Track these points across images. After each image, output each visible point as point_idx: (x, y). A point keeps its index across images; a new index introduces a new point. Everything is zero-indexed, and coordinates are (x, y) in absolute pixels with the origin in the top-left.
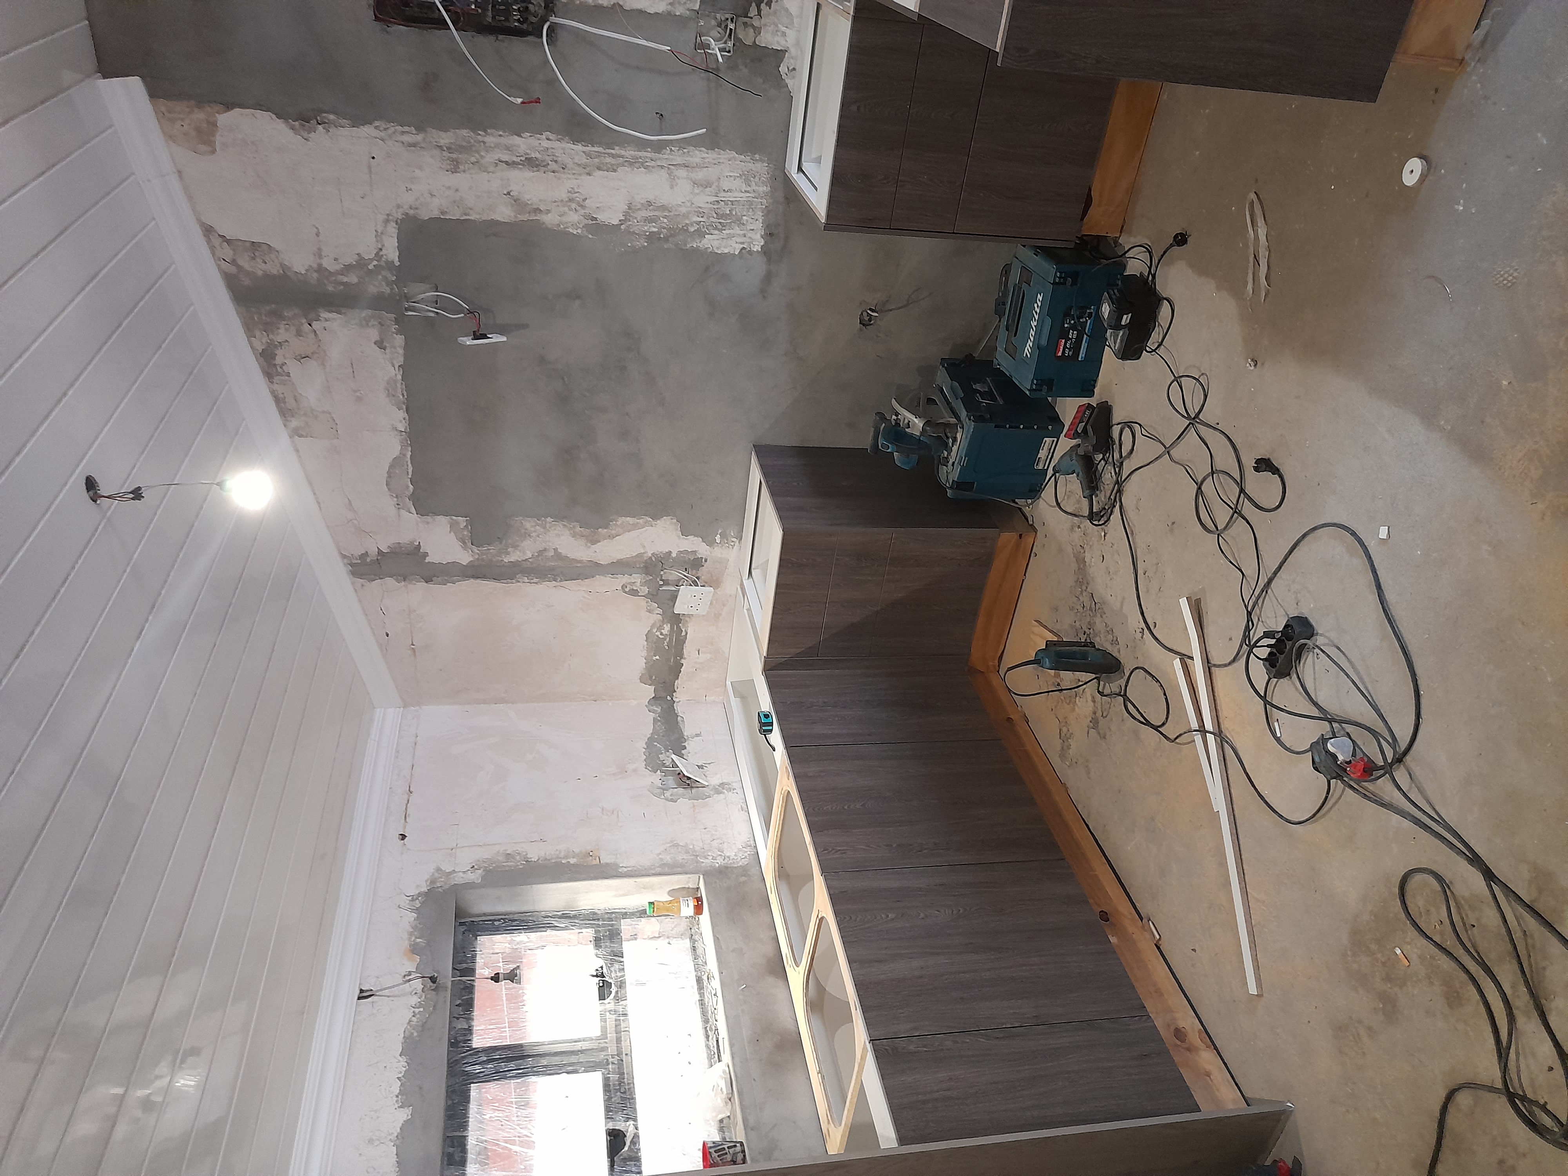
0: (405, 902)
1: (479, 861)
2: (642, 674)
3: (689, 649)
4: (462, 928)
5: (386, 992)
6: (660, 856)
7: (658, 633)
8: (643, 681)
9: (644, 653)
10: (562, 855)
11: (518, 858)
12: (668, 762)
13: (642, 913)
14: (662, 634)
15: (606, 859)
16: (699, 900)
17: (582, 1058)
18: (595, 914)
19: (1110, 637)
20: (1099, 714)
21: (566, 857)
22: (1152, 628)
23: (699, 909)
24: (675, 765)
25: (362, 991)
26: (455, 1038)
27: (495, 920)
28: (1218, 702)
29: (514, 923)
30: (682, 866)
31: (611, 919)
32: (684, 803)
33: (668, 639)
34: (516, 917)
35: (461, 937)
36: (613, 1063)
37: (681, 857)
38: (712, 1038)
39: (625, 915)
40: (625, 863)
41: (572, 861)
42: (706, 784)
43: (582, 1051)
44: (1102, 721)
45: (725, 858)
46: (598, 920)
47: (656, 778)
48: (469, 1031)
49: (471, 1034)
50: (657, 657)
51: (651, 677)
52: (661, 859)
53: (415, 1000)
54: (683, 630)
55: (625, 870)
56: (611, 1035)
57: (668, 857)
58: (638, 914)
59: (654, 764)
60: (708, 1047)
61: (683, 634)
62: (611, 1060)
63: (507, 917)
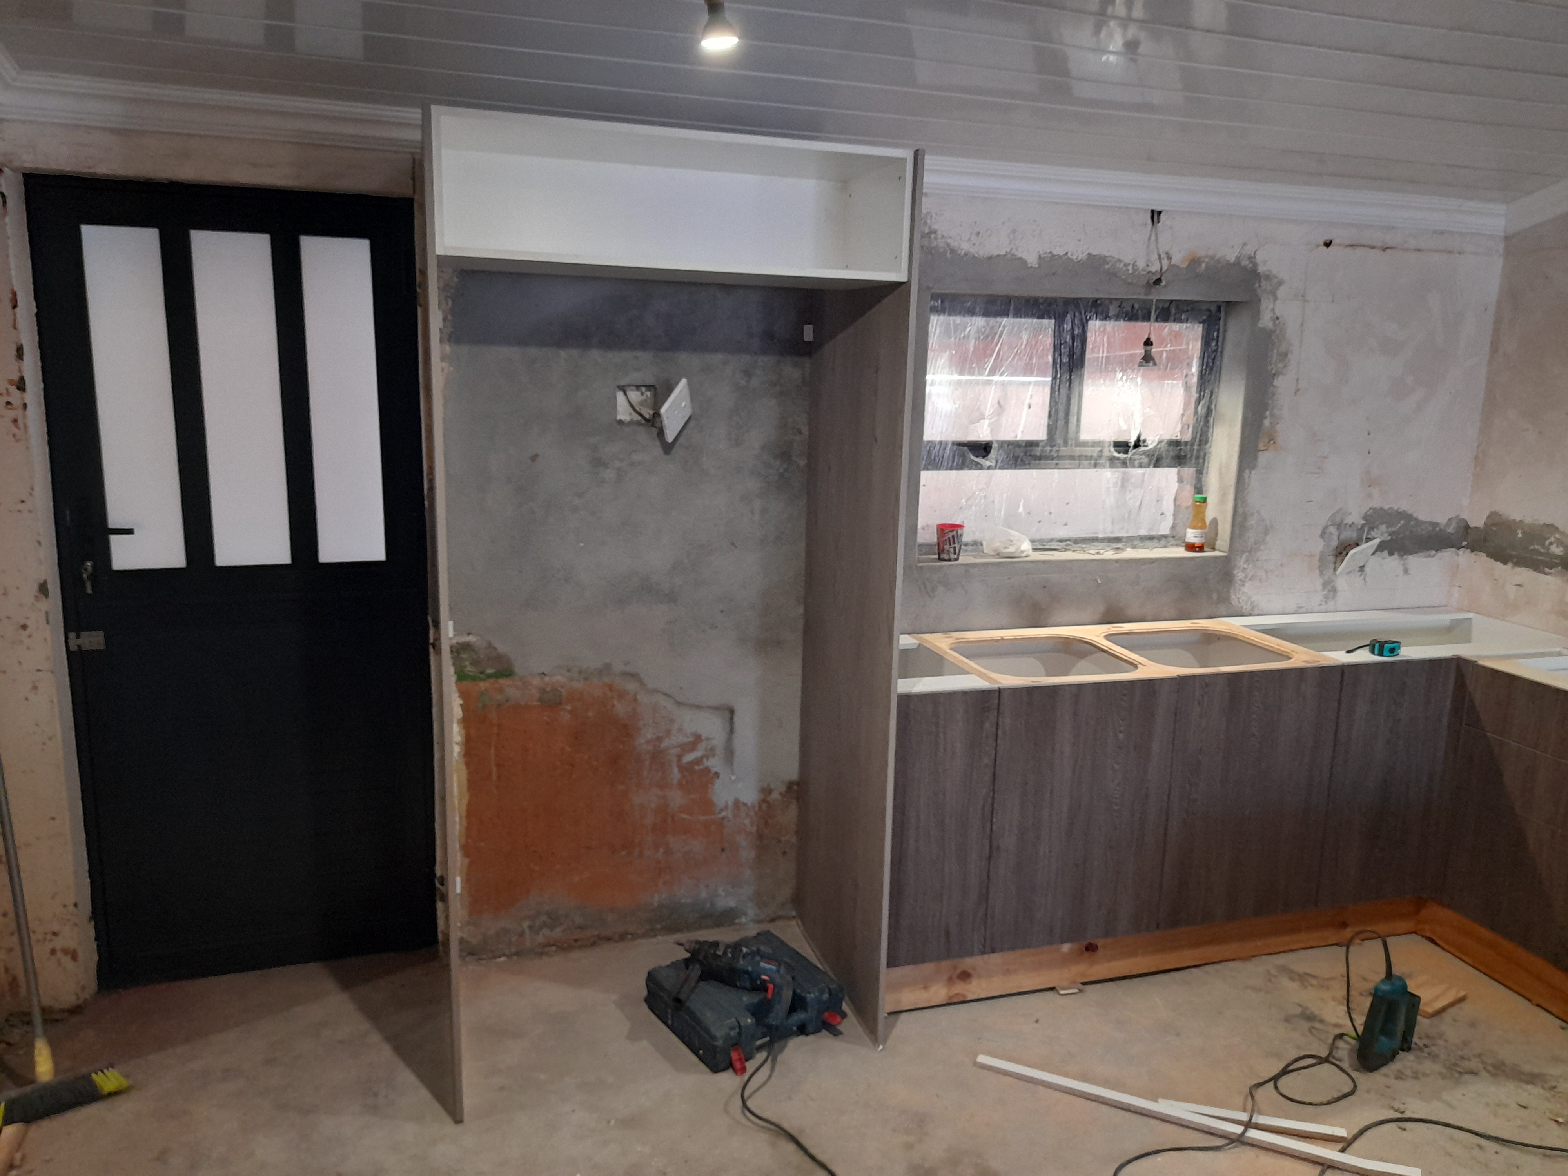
0: (1249, 250)
1: (1284, 324)
2: (1500, 515)
3: (1524, 574)
4: (1213, 308)
5: (1153, 238)
6: (1256, 514)
7: (1552, 539)
8: (1493, 515)
9: (1528, 520)
10: (1276, 412)
11: (1280, 365)
12: (1373, 533)
13: (1199, 490)
14: (1551, 544)
15: (1263, 458)
16: (1201, 549)
17: (1061, 423)
18: (1207, 442)
19: (1408, 1072)
20: (1317, 1025)
21: (1272, 415)
22: (1400, 1124)
23: (1191, 547)
24: (1368, 540)
25: (1160, 213)
26: (1100, 305)
27: (1217, 341)
28: (1279, 1156)
29: (1210, 360)
30: (1241, 535)
31: (1197, 458)
32: (1317, 546)
33: (1542, 550)
34: (1218, 363)
35: (1204, 308)
36: (1051, 451)
37: (1251, 536)
38: (1058, 545)
39: (1200, 472)
40: (1254, 478)
41: (1267, 422)
42: (1338, 572)
43: (1067, 422)
44: (1306, 1025)
45: (1242, 581)
46: (1200, 445)
47: (1355, 517)
48: (1106, 318)
49: (1102, 320)
50: (1520, 535)
51: (1494, 525)
52: (1252, 515)
53: (1141, 264)
54: (1552, 571)
55: (1246, 476)
56: (1078, 451)
57: (1253, 522)
58: (1198, 486)
59: (1374, 518)
60: (1051, 540)
61: (1547, 570)
62: (1055, 449)
63: (1219, 354)
